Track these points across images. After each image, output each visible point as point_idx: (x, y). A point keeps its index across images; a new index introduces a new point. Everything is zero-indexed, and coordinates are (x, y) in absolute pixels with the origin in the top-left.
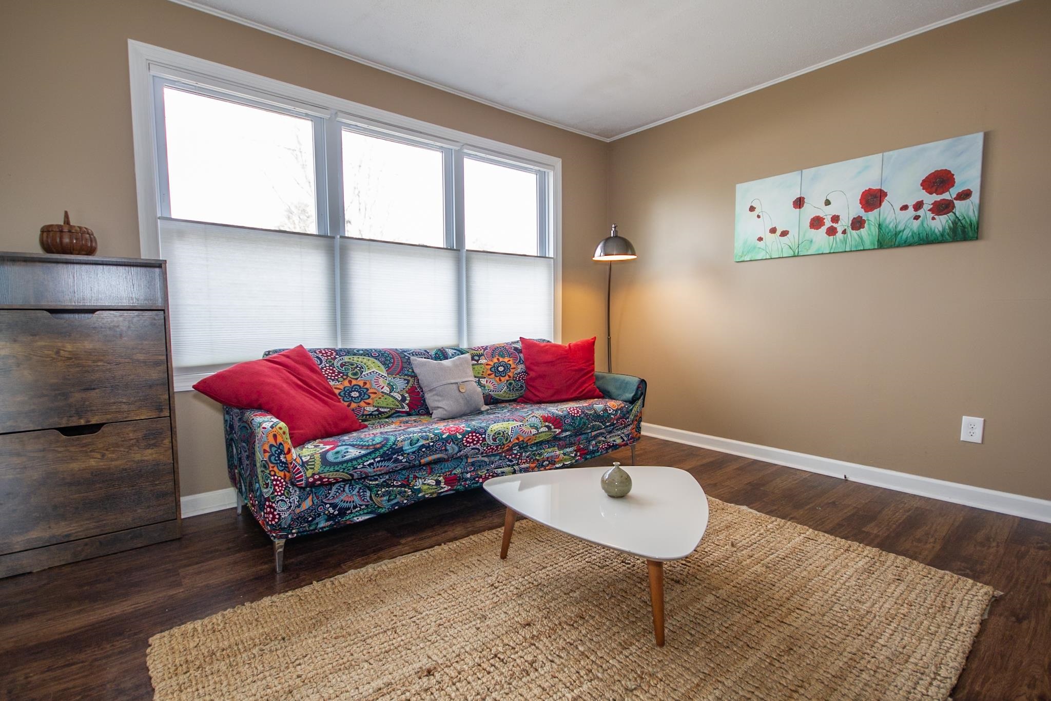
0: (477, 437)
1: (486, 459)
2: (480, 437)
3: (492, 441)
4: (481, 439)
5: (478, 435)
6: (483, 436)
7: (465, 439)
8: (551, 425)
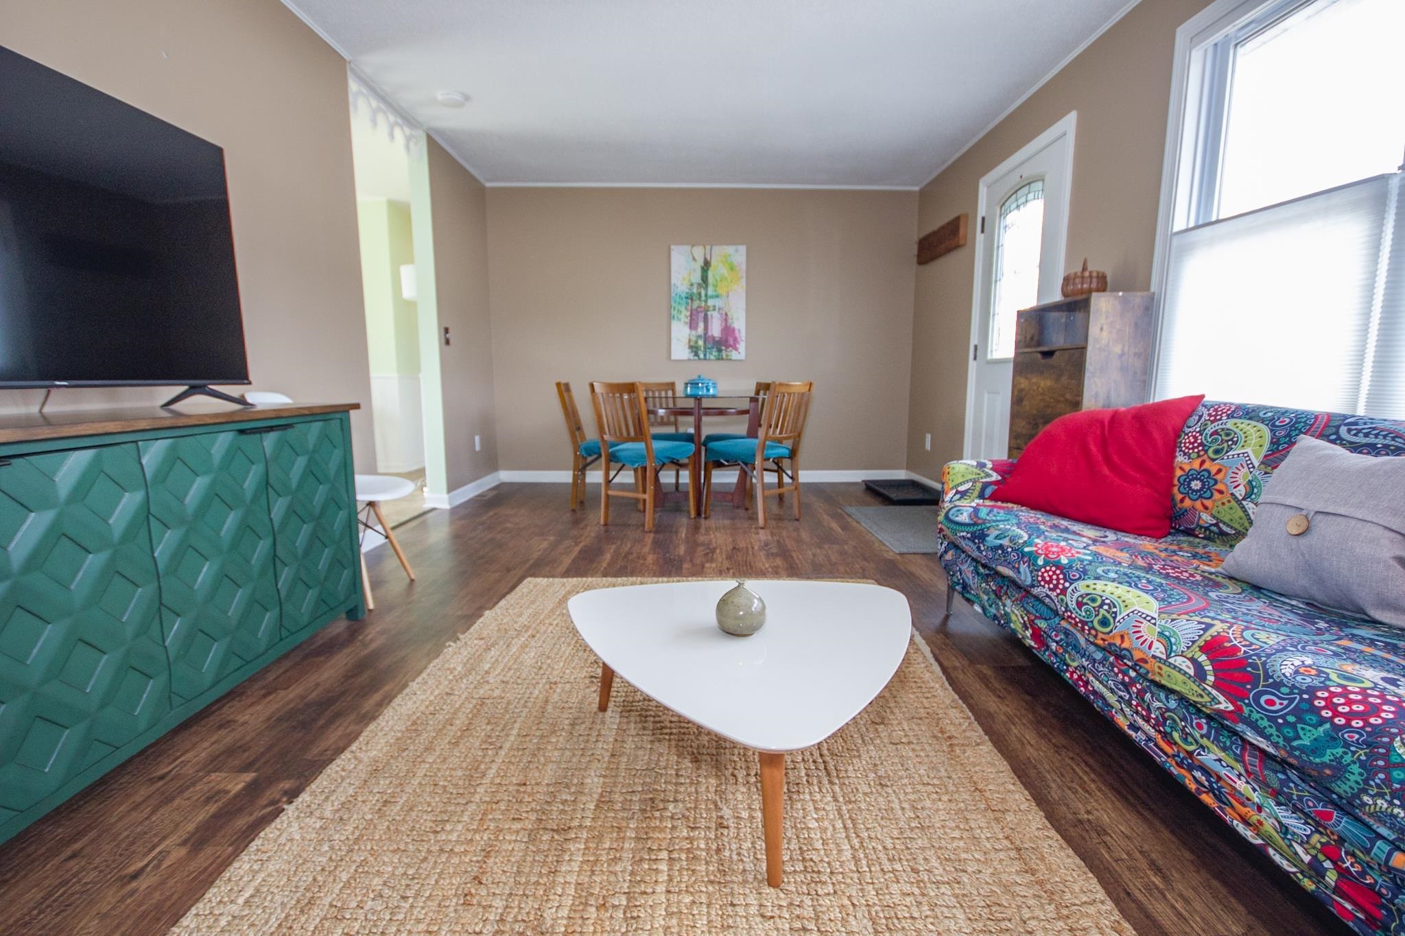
0: (1058, 579)
1: (1082, 641)
2: (1062, 581)
3: (1074, 605)
4: (1061, 586)
5: (1061, 576)
6: (1067, 584)
7: (1043, 570)
8: (1209, 668)
